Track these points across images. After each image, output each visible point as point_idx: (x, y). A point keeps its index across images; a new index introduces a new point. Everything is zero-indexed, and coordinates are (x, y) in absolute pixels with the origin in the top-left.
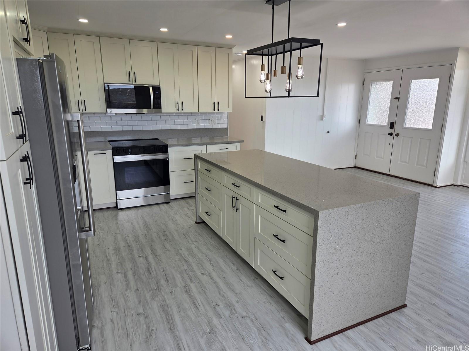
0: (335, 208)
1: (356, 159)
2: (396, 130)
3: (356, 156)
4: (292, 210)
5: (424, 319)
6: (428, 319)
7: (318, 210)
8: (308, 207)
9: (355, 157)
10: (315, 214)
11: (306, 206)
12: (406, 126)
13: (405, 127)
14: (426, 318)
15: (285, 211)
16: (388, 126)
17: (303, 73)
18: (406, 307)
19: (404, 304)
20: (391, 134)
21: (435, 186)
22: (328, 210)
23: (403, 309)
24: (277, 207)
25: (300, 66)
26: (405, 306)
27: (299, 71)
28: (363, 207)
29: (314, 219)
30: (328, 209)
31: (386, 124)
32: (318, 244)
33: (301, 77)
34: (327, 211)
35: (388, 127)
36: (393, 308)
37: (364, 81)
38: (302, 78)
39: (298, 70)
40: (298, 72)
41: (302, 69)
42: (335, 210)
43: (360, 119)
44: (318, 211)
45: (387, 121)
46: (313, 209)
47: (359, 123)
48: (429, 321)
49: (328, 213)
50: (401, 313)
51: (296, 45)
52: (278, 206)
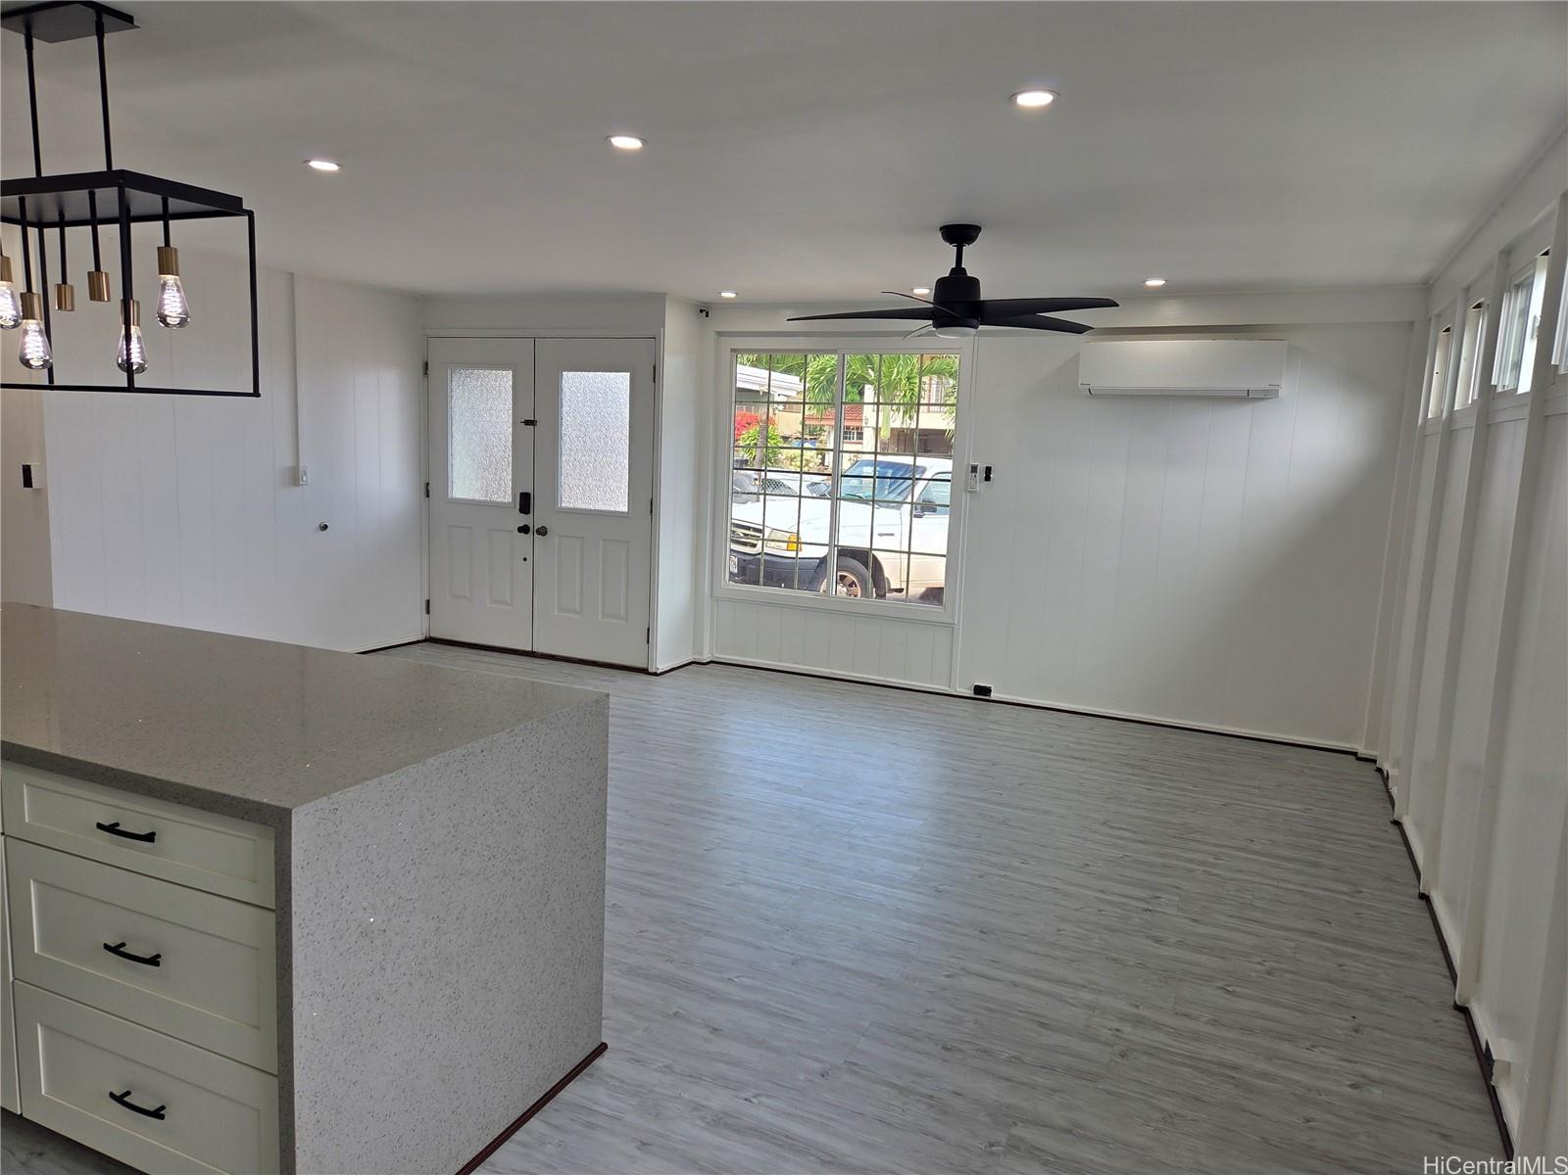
0: (351, 785)
1: (428, 612)
2: (538, 517)
3: (428, 602)
4: (179, 829)
5: (655, 1070)
6: (666, 1066)
7: (287, 807)
8: (246, 801)
9: (424, 607)
10: (275, 822)
11: (237, 798)
12: (563, 505)
13: (561, 508)
14: (660, 1064)
15: (150, 838)
16: (515, 505)
17: (184, 306)
18: (605, 1053)
19: (599, 1043)
20: (524, 529)
21: (654, 671)
22: (325, 798)
23: (599, 1062)
24: (112, 829)
25: (170, 279)
26: (602, 1048)
27: (165, 296)
28: (447, 764)
29: (273, 843)
30: (325, 795)
31: (508, 499)
32: (296, 933)
33: (178, 321)
34: (322, 803)
35: (515, 507)
36: (569, 1068)
37: (427, 364)
38: (183, 323)
39: (163, 294)
40: (162, 299)
41: (178, 291)
42: (353, 792)
43: (428, 484)
44: (287, 809)
45: (509, 491)
46: (268, 805)
47: (428, 496)
48: (668, 1069)
49: (327, 811)
50: (591, 1076)
51: (143, 201)
52: (117, 824)
